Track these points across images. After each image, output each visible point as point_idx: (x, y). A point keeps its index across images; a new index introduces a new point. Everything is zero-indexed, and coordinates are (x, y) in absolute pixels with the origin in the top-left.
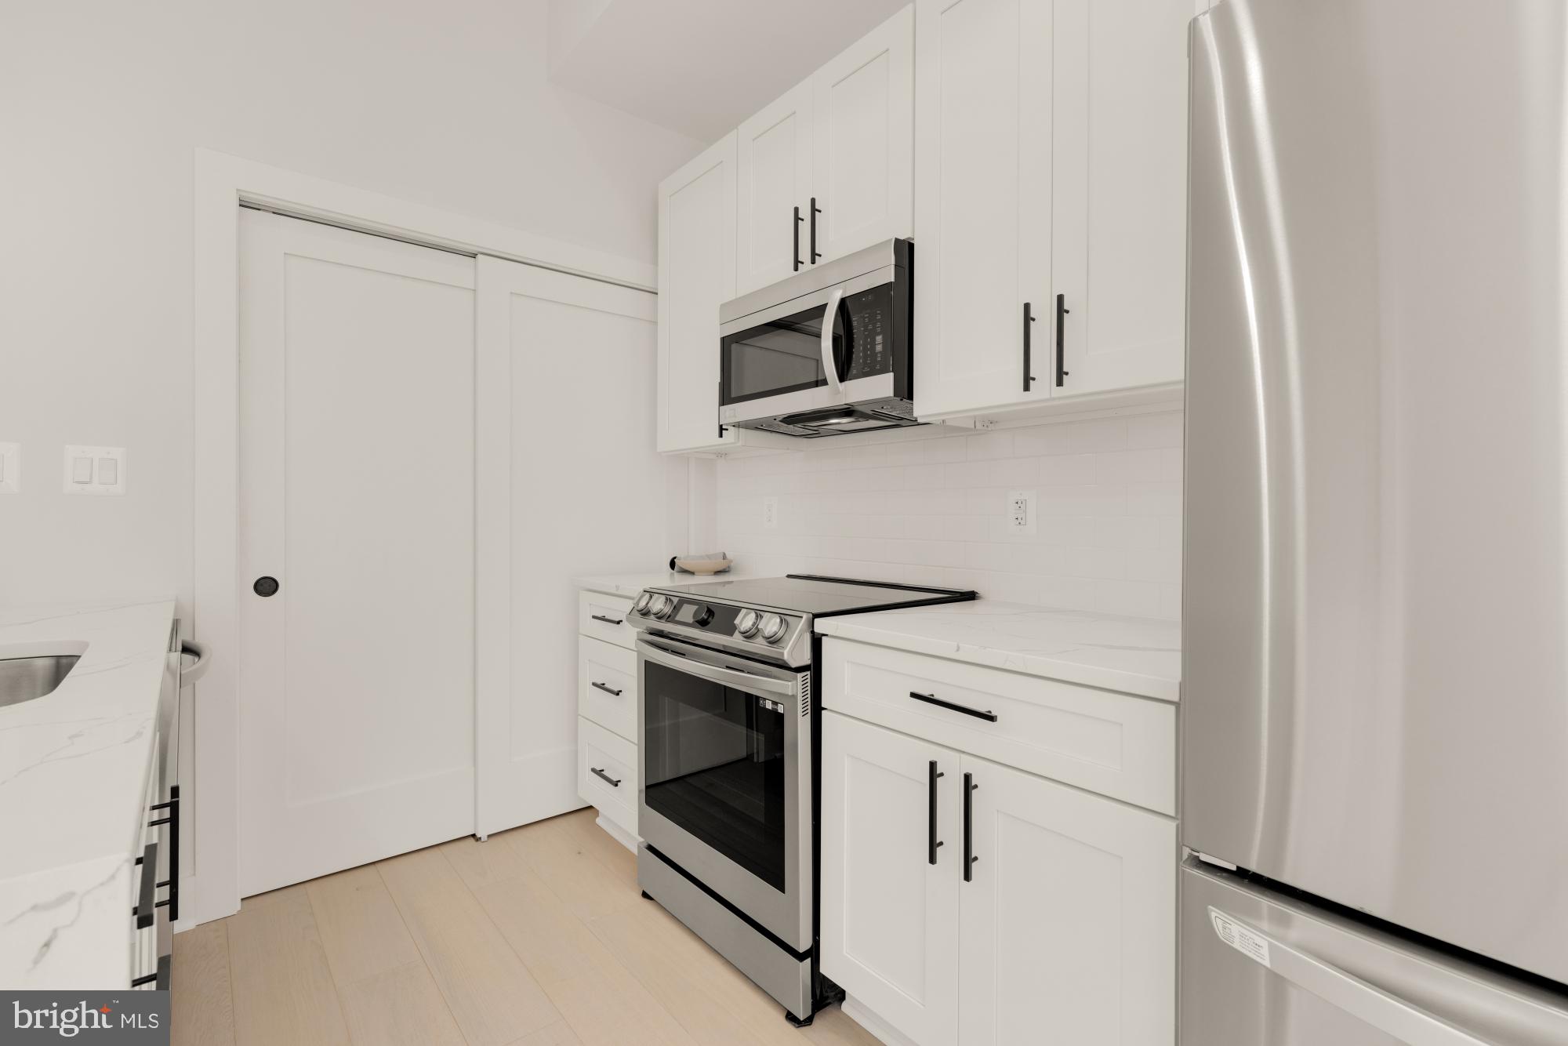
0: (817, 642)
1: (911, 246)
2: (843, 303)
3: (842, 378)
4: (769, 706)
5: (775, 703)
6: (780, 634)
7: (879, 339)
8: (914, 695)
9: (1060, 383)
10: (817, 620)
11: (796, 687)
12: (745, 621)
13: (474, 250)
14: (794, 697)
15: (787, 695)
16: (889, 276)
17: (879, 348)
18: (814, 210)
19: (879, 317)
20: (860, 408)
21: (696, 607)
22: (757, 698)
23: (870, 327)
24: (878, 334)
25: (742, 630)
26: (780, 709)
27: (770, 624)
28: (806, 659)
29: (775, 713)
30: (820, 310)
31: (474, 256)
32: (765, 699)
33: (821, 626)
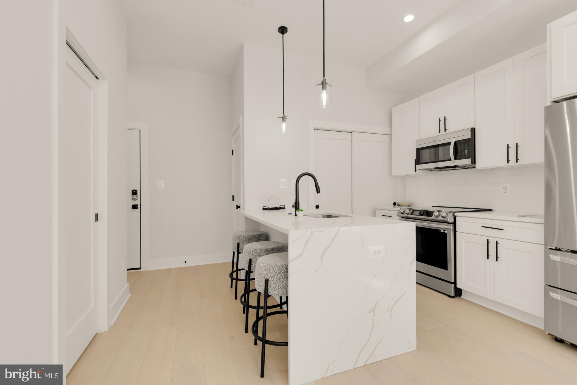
0: (455, 218)
1: (474, 129)
2: (455, 142)
3: (455, 159)
4: (442, 231)
5: (444, 231)
6: (446, 216)
7: (466, 151)
8: (482, 227)
9: (517, 162)
10: (455, 213)
11: (451, 227)
12: (436, 214)
13: (351, 131)
14: (450, 229)
15: (448, 229)
16: (469, 136)
17: (466, 153)
18: (445, 119)
19: (466, 146)
20: (460, 166)
21: (419, 212)
22: (439, 230)
23: (464, 148)
24: (466, 150)
25: (436, 215)
26: (446, 232)
27: (443, 214)
28: (453, 221)
29: (444, 233)
30: (449, 144)
31: (351, 132)
32: (441, 230)
33: (456, 214)
